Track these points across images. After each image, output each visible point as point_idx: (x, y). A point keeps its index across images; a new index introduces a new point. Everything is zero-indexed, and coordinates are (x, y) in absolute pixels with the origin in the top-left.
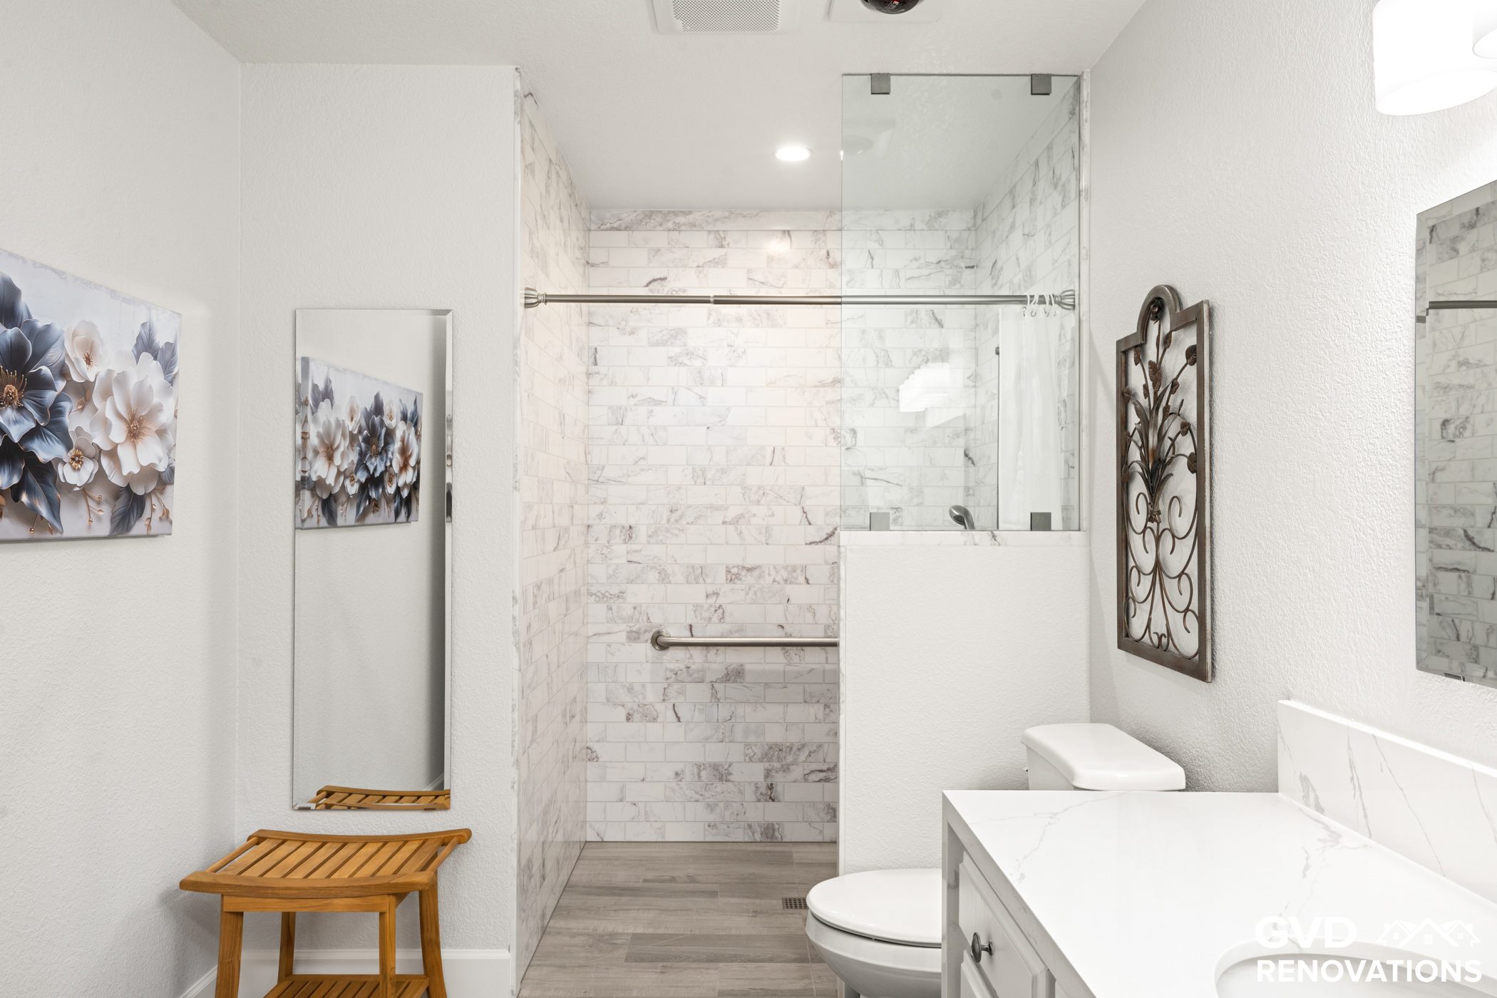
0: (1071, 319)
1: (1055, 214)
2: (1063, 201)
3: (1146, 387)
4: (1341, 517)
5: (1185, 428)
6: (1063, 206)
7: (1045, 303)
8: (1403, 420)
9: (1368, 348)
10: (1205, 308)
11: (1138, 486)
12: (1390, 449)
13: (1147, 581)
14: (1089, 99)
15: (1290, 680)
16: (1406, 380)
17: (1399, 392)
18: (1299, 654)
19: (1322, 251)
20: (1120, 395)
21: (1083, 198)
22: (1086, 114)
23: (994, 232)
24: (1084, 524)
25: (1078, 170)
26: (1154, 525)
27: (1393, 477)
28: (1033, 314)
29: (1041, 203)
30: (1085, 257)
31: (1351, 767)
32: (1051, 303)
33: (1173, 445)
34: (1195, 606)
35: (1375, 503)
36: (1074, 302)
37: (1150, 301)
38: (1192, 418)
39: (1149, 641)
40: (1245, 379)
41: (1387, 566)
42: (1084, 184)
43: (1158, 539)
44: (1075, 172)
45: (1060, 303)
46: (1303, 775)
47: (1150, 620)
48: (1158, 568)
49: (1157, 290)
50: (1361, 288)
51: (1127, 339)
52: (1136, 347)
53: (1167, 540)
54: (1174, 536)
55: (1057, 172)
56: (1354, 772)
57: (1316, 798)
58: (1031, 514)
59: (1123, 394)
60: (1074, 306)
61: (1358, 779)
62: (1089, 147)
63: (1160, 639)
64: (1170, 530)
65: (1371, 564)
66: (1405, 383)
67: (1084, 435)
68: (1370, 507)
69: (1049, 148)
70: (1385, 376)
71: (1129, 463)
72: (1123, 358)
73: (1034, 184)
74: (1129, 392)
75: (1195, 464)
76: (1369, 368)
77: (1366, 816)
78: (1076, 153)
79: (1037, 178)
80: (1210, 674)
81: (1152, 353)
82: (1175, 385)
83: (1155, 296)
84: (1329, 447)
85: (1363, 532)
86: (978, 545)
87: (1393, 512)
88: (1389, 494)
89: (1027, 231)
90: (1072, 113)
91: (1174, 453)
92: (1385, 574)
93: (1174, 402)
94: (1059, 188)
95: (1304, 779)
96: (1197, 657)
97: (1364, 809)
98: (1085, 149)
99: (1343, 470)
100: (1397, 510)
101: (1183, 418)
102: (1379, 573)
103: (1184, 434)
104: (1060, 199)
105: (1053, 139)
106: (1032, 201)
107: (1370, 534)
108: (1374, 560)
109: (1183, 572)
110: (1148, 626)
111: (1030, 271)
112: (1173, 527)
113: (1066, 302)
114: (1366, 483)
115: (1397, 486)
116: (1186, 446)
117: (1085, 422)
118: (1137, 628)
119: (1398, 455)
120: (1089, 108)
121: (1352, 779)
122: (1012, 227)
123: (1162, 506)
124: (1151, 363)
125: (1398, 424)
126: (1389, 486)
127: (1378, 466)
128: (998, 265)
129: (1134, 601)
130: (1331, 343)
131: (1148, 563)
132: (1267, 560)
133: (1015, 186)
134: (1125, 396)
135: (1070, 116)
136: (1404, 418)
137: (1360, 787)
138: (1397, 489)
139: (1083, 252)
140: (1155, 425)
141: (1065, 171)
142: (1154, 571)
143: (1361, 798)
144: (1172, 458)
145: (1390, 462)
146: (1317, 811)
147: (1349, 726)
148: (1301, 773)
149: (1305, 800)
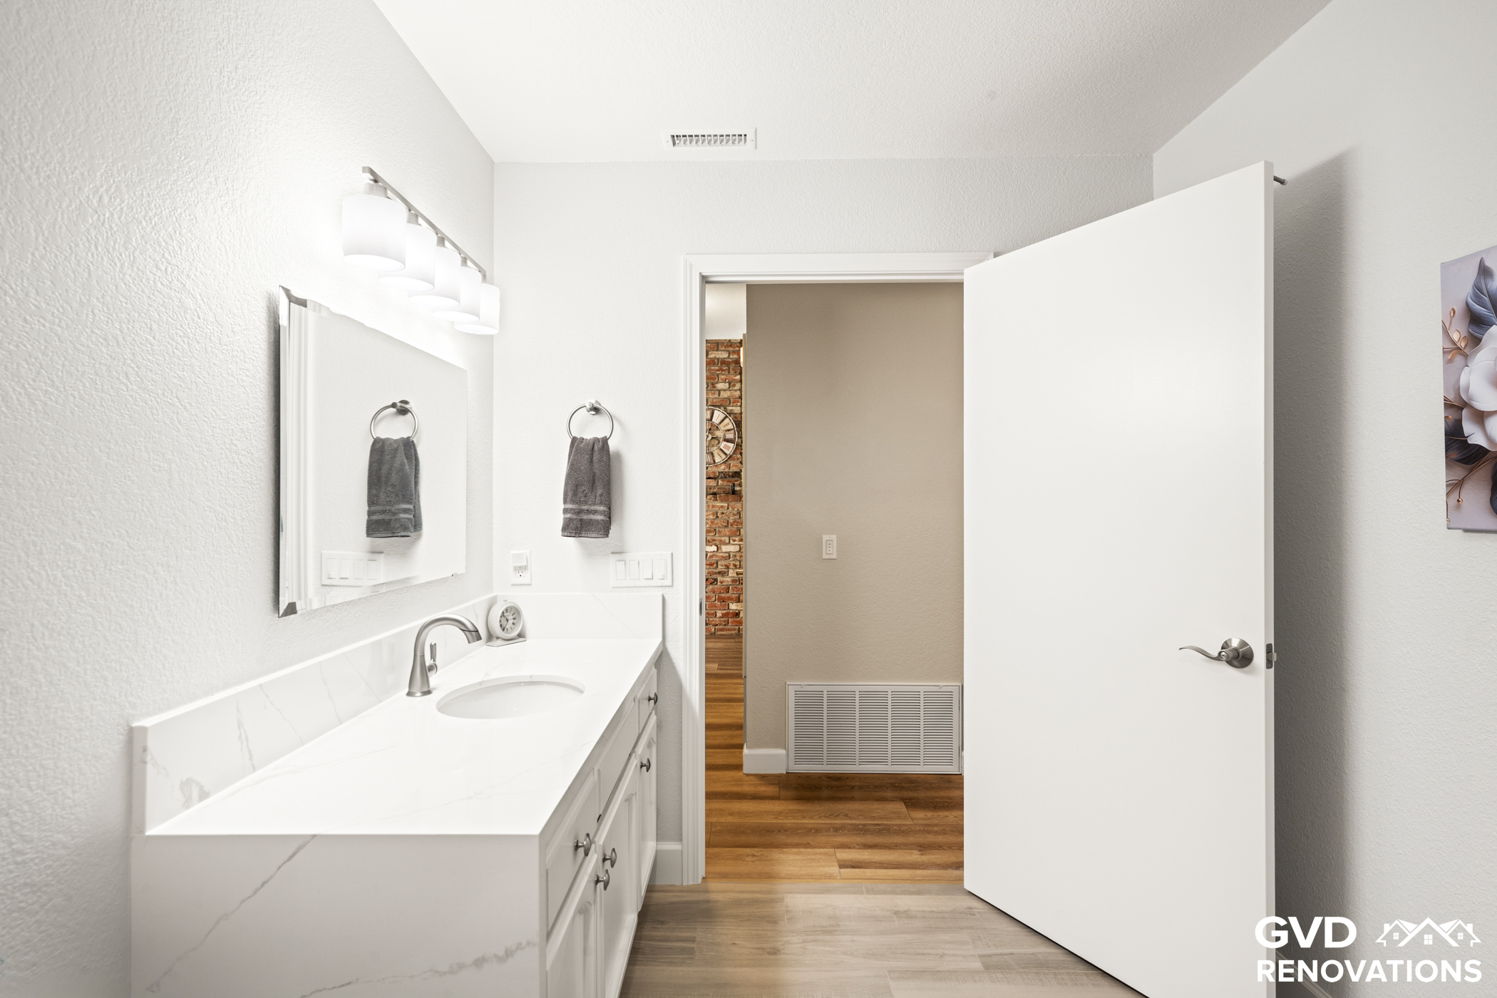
4: (204, 508)
9: (229, 360)
12: (249, 452)
19: (177, 232)
27: (251, 475)
35: (236, 495)
41: (246, 548)
46: (185, 780)
56: (242, 731)
57: (201, 789)
61: (245, 732)
77: (251, 758)
84: (189, 438)
85: (225, 520)
88: (248, 488)
92: (244, 554)
95: (186, 783)
97: (250, 752)
99: (206, 463)
100: (254, 502)
102: (239, 554)
107: (232, 522)
108: (234, 544)
114: (228, 478)
121: (240, 736)
126: (248, 482)
127: (239, 464)
137: (246, 737)
143: (247, 745)
145: (250, 462)
146: (203, 800)
147: (238, 692)
148: (182, 781)
149: (188, 802)
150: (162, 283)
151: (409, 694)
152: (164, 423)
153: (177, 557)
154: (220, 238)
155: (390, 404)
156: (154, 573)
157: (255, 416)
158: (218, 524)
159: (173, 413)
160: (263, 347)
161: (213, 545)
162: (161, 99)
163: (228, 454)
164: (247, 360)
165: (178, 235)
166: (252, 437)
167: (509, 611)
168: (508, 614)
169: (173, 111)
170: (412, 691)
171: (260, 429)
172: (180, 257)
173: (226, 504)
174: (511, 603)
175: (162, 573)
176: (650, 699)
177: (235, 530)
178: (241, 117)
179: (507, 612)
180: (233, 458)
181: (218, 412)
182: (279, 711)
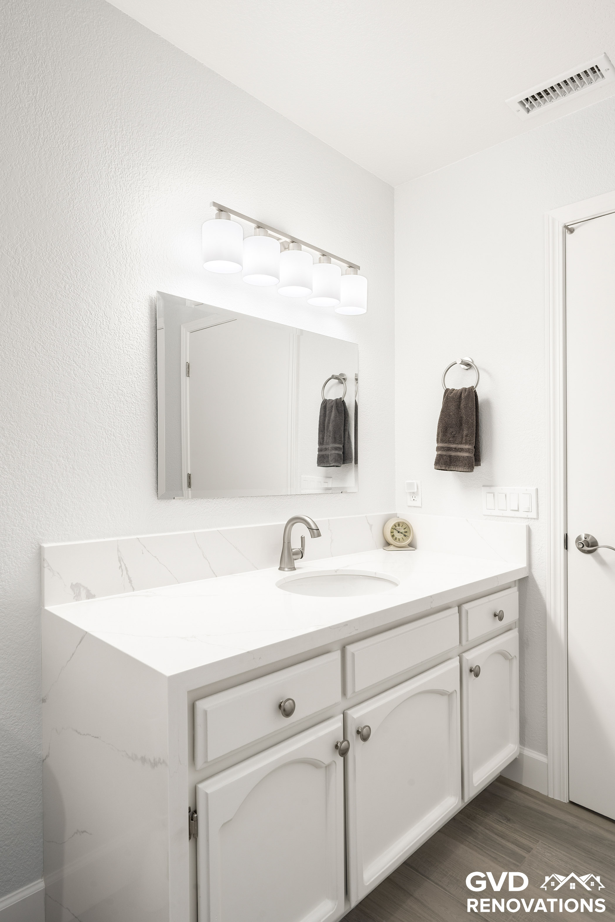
4: (95, 426)
8: (142, 382)
9: (116, 339)
12: (134, 395)
16: (144, 364)
17: (140, 368)
19: (74, 265)
27: (136, 409)
31: (120, 561)
41: (132, 453)
46: (75, 583)
50: (110, 305)
56: (122, 563)
57: (88, 591)
61: (125, 565)
66: (143, 365)
70: (129, 357)
76: (117, 349)
77: (130, 581)
84: (84, 385)
85: (114, 435)
87: (135, 426)
88: (133, 417)
92: (130, 457)
95: (75, 586)
97: (129, 578)
102: (126, 456)
107: (119, 437)
114: (116, 410)
115: (139, 414)
119: (140, 399)
121: (121, 567)
127: (125, 402)
137: (126, 568)
138: (138, 415)
143: (126, 574)
145: (134, 401)
146: (89, 599)
147: (118, 540)
148: (72, 583)
149: (77, 597)
150: (61, 295)
151: (280, 569)
152: (64, 375)
153: (74, 454)
154: (108, 265)
155: (330, 376)
156: (57, 461)
157: (139, 373)
158: (107, 437)
159: (71, 369)
160: (146, 330)
161: (104, 449)
162: (60, 189)
163: (116, 395)
164: (131, 339)
165: (74, 266)
166: (136, 386)
167: (401, 525)
168: (400, 527)
169: (70, 194)
170: (283, 566)
171: (143, 381)
172: (76, 279)
173: (114, 425)
174: (402, 519)
175: (63, 461)
176: (495, 615)
177: (121, 442)
178: (126, 190)
179: (399, 526)
180: (120, 398)
181: (106, 370)
182: (155, 557)
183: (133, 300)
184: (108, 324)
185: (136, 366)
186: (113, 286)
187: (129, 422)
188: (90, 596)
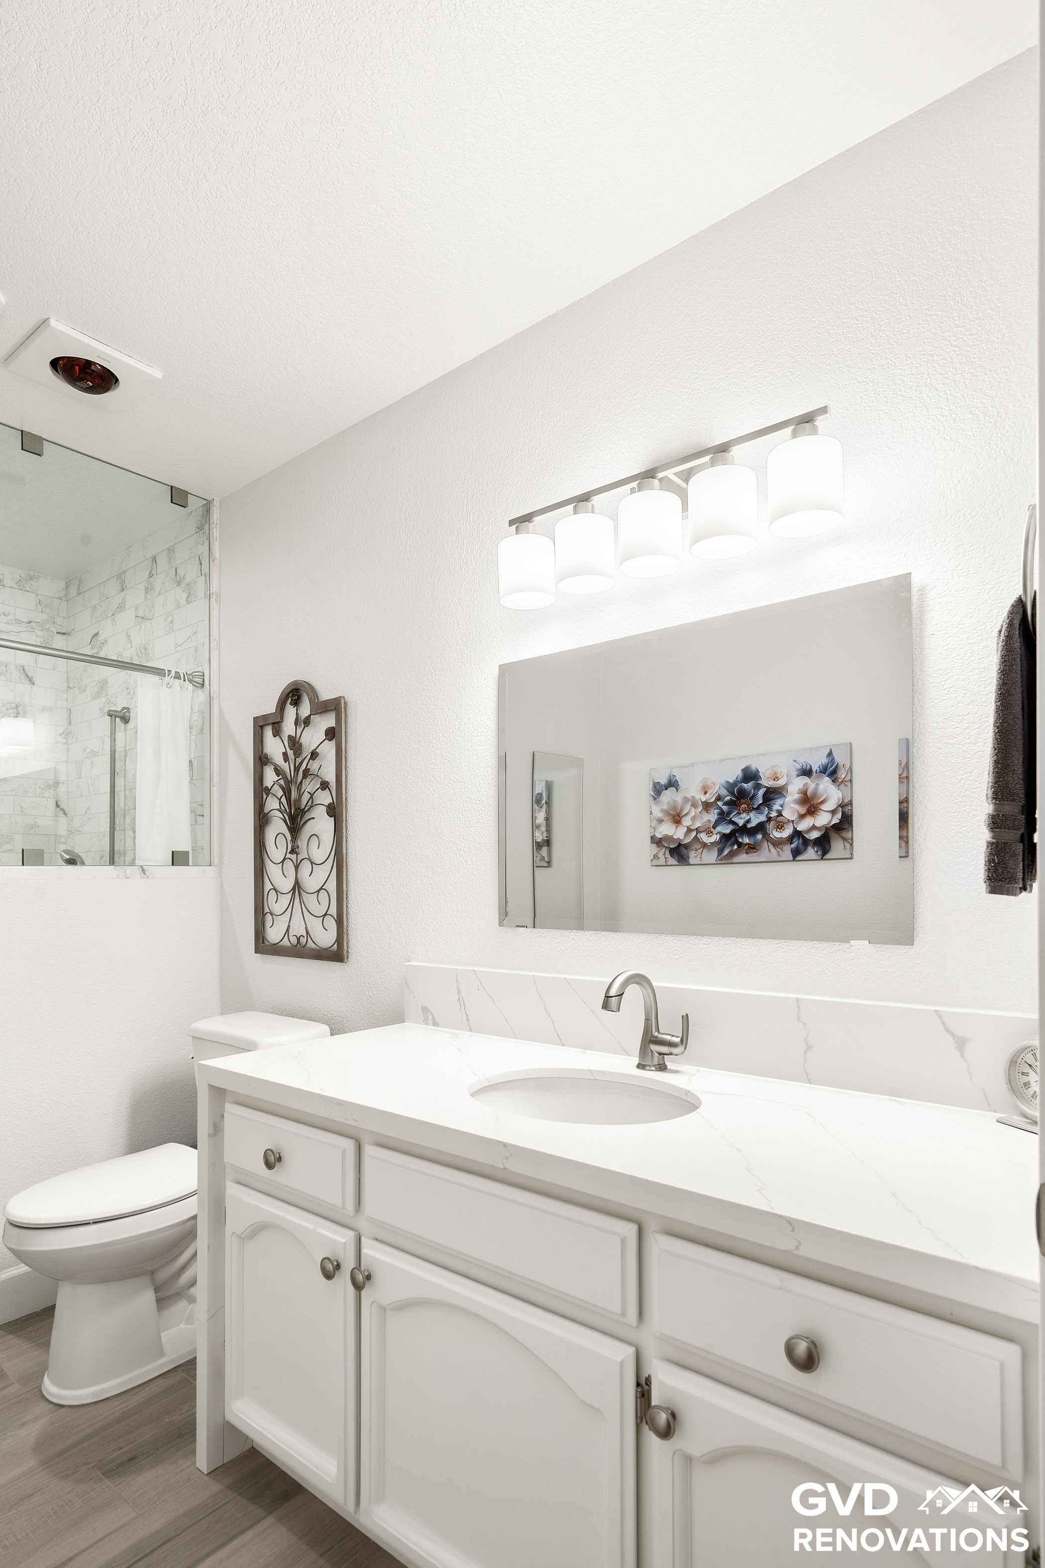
0: (201, 696)
1: (178, 606)
2: (188, 597)
3: (285, 755)
4: (448, 841)
5: (325, 785)
6: (188, 601)
7: (179, 678)
10: (343, 700)
11: (277, 827)
13: (285, 900)
14: (218, 523)
15: (410, 949)
16: (491, 760)
18: (417, 932)
20: (257, 759)
21: (213, 600)
22: (216, 533)
23: (94, 608)
24: (216, 860)
25: (208, 577)
26: (294, 857)
28: (169, 686)
29: (160, 594)
30: (216, 648)
31: (458, 992)
32: (185, 680)
33: (311, 797)
34: (333, 910)
35: (470, 833)
36: (204, 682)
37: (289, 690)
38: (331, 777)
39: (289, 944)
40: (374, 753)
42: (214, 587)
43: (297, 867)
44: (203, 577)
45: (190, 681)
46: (424, 1006)
47: (289, 926)
48: (297, 887)
49: (295, 683)
50: (461, 703)
51: (265, 717)
52: (273, 723)
53: (306, 867)
54: (312, 863)
55: (181, 572)
56: (460, 995)
57: (433, 1017)
58: (173, 852)
59: (260, 758)
60: (203, 685)
61: (463, 1000)
62: (218, 560)
63: (298, 939)
64: (309, 859)
65: (468, 869)
67: (215, 791)
68: (467, 835)
69: (170, 550)
70: (477, 757)
71: (266, 811)
72: (260, 731)
73: (151, 575)
74: (266, 757)
75: (335, 811)
76: (466, 752)
77: (468, 1019)
78: (204, 564)
79: (154, 571)
80: (346, 957)
81: (289, 727)
82: (314, 755)
83: (295, 687)
84: (441, 800)
85: (463, 851)
86: (129, 878)
87: (481, 837)
88: (479, 826)
89: (141, 614)
90: (200, 528)
91: (312, 803)
92: (477, 874)
93: (314, 766)
94: (183, 586)
95: (425, 1009)
96: (336, 945)
97: (467, 1016)
98: (216, 561)
99: (449, 813)
100: (485, 836)
101: (321, 778)
102: (474, 874)
103: (323, 789)
104: (185, 595)
105: (175, 544)
106: (147, 590)
107: (467, 851)
108: (470, 867)
109: (321, 889)
110: (288, 930)
111: (145, 649)
112: (311, 857)
113: (199, 682)
114: (464, 820)
115: (484, 821)
116: (325, 798)
117: (216, 779)
118: (274, 934)
119: (485, 803)
120: (218, 529)
121: (459, 999)
122: (121, 607)
123: (302, 842)
124: (289, 737)
125: (485, 786)
126: (480, 822)
127: (473, 811)
128: (102, 637)
129: (272, 914)
130: (441, 735)
131: (286, 885)
132: (392, 874)
133: (124, 572)
134: (262, 760)
135: (198, 530)
136: (489, 782)
137: (464, 1004)
139: (213, 643)
140: (296, 783)
141: (190, 572)
142: (294, 889)
143: (465, 1009)
144: (311, 807)
145: (480, 807)
146: (434, 1026)
147: (456, 969)
148: (422, 1005)
149: (426, 1021)
157: (485, 773)
182: (491, 997)
183: (481, 688)
184: (459, 726)
185: (483, 766)
186: (464, 680)
187: (477, 833)
188: (435, 1024)
